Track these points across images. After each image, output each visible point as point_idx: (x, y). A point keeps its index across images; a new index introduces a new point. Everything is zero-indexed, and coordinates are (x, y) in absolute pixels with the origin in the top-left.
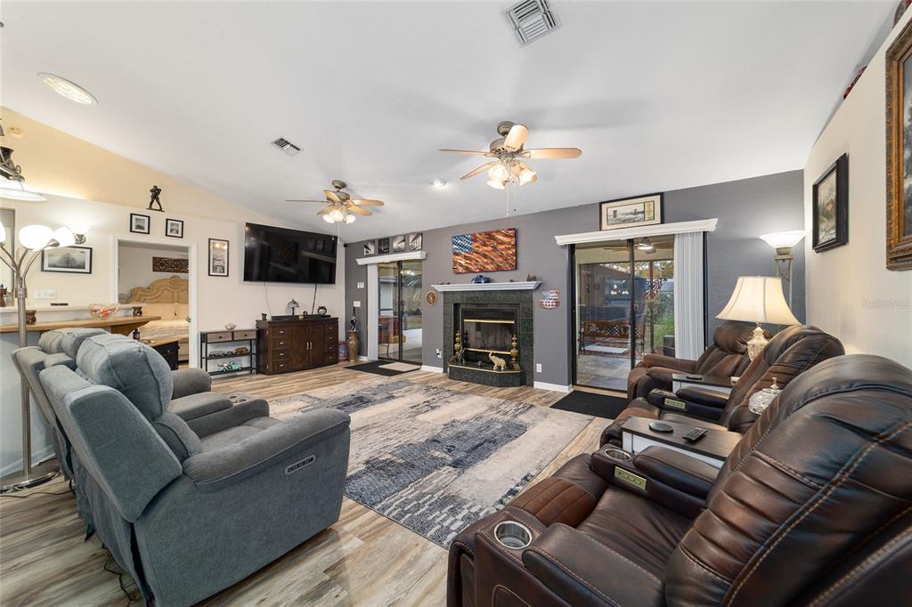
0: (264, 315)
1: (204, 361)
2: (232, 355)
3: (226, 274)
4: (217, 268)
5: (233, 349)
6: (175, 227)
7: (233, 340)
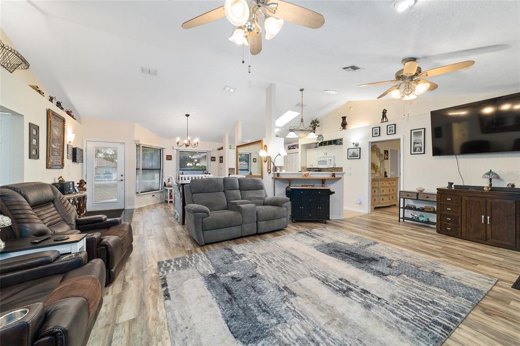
0: (451, 184)
1: (402, 210)
2: (422, 210)
3: (423, 152)
4: (416, 150)
5: (423, 206)
6: (391, 129)
7: (417, 199)
